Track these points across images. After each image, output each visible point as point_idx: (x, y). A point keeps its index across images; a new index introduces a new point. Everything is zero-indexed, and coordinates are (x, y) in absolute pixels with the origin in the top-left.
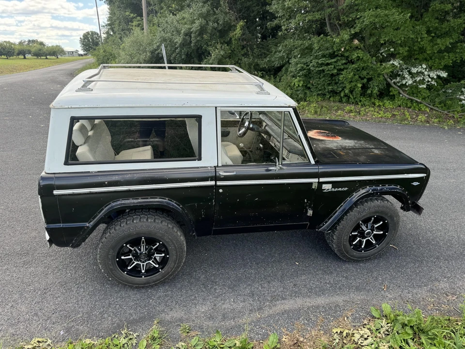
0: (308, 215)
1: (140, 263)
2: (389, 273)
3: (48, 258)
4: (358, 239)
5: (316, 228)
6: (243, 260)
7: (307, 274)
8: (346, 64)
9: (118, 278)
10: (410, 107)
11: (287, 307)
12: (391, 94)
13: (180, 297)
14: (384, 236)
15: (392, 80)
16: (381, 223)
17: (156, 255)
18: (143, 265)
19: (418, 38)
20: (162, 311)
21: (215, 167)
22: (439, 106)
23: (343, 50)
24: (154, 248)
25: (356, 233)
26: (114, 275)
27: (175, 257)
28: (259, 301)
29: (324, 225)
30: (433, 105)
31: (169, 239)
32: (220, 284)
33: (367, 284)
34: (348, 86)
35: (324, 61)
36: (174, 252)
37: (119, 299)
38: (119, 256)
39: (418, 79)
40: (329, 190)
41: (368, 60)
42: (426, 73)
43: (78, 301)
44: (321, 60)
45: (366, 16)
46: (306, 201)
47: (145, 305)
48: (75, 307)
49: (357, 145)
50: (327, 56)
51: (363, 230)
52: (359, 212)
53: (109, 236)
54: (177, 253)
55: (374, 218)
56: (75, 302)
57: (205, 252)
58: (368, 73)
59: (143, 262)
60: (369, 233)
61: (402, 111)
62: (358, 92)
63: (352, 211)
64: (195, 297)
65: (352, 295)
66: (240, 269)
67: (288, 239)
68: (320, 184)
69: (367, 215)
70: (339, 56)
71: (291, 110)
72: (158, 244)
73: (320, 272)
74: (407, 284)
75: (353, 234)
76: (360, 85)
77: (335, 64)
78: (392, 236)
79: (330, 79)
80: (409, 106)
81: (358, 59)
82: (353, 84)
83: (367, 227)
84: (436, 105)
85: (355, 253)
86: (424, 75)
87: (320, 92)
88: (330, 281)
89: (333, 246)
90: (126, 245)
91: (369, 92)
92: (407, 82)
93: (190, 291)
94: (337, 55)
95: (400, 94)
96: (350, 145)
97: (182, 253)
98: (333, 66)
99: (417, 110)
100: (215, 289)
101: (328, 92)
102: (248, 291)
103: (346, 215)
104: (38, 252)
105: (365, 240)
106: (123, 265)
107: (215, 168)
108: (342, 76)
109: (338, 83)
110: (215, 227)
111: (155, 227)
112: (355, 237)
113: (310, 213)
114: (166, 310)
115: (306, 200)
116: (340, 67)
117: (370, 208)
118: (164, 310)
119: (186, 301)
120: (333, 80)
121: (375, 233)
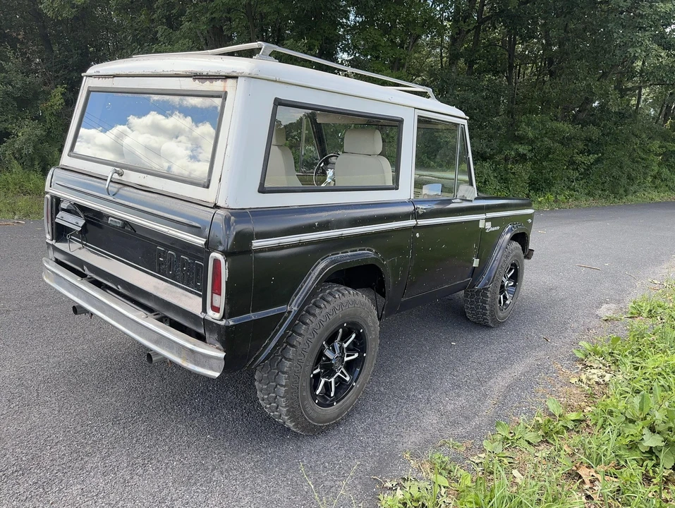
0: (474, 265)
5: (474, 286)
17: (346, 359)
24: (346, 345)
26: (304, 410)
27: (373, 353)
29: (483, 278)
36: (374, 345)
40: (490, 230)
46: (475, 246)
52: (507, 257)
71: (466, 122)
72: (353, 336)
78: (520, 286)
85: (501, 313)
105: (502, 296)
110: (405, 297)
113: (476, 262)
117: (512, 250)
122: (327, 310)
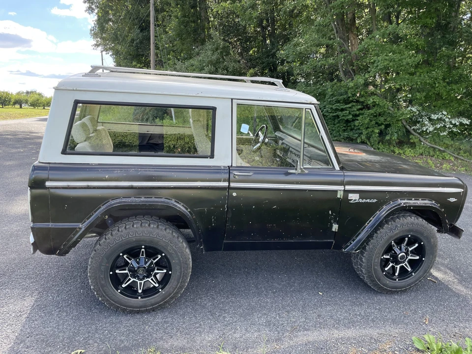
0: (333, 230)
1: (137, 280)
2: (430, 306)
3: (27, 280)
4: (391, 264)
5: (341, 248)
6: (257, 288)
7: (332, 305)
8: (361, 109)
9: (109, 297)
10: (433, 156)
11: (311, 339)
12: (412, 141)
13: (182, 325)
14: (420, 261)
15: (411, 127)
16: (417, 245)
17: (156, 271)
18: (141, 284)
19: (435, 84)
20: (160, 339)
21: (229, 166)
22: (464, 155)
23: (358, 95)
24: (155, 261)
25: (388, 257)
26: (105, 293)
27: (178, 274)
28: (276, 331)
29: (351, 243)
30: (458, 155)
31: (173, 249)
32: (229, 312)
33: (405, 317)
34: (365, 132)
35: (338, 106)
36: (178, 268)
37: (108, 325)
38: (113, 269)
39: (438, 126)
40: (357, 201)
41: (384, 105)
42: (447, 120)
43: (58, 325)
44: (335, 105)
45: (380, 60)
46: (330, 213)
47: (139, 332)
48: (55, 332)
49: (383, 160)
50: (342, 102)
51: (396, 253)
52: (391, 229)
53: (104, 242)
54: (181, 269)
55: (409, 238)
56: (54, 326)
57: (212, 279)
58: (386, 120)
59: (141, 280)
60: (402, 257)
61: (425, 159)
62: (375, 139)
63: (383, 228)
64: (200, 325)
65: (388, 328)
66: (254, 298)
67: (309, 269)
68: (346, 192)
69: (399, 233)
70: (354, 102)
71: (312, 107)
72: (160, 257)
73: (348, 303)
74: (451, 318)
75: (384, 257)
76: (377, 131)
77: (350, 109)
78: (430, 262)
79: (345, 125)
80: (431, 154)
81: (375, 105)
82: (370, 130)
83: (400, 249)
84: (460, 154)
85: (388, 282)
86: (445, 123)
87: (336, 138)
88: (360, 313)
89: (362, 271)
90: (123, 256)
91: (388, 138)
92: (427, 129)
93: (194, 318)
94: (352, 101)
95: (421, 142)
96: (376, 159)
97: (187, 270)
98: (348, 112)
99: (441, 158)
100: (224, 317)
101: (343, 138)
102: (263, 320)
103: (376, 233)
104: (16, 273)
105: (398, 267)
106: (117, 281)
107: (229, 168)
108: (358, 122)
109: (354, 129)
110: (226, 239)
111: (158, 234)
112: (386, 262)
113: (335, 227)
114: (164, 338)
115: (330, 211)
116: (355, 113)
117: (402, 225)
118: (162, 337)
119: (190, 328)
120: (348, 127)
121: (410, 258)
122: (122, 234)
